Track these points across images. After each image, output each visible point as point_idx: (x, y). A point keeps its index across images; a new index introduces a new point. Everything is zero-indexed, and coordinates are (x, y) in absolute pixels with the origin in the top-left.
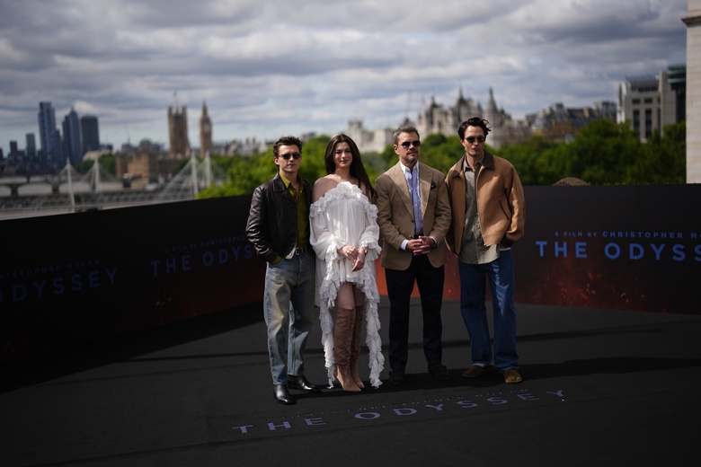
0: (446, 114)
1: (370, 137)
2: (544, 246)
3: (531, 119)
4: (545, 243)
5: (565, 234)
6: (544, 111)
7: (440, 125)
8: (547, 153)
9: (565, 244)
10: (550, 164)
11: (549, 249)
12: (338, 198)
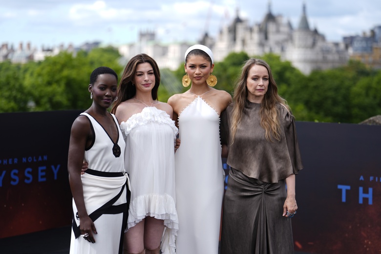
0: (251, 30)
1: (164, 51)
2: (347, 191)
3: (349, 41)
4: (348, 188)
5: (371, 178)
6: (364, 33)
7: (244, 42)
8: (363, 81)
9: (371, 190)
10: (367, 95)
11: (353, 195)
12: (141, 124)
